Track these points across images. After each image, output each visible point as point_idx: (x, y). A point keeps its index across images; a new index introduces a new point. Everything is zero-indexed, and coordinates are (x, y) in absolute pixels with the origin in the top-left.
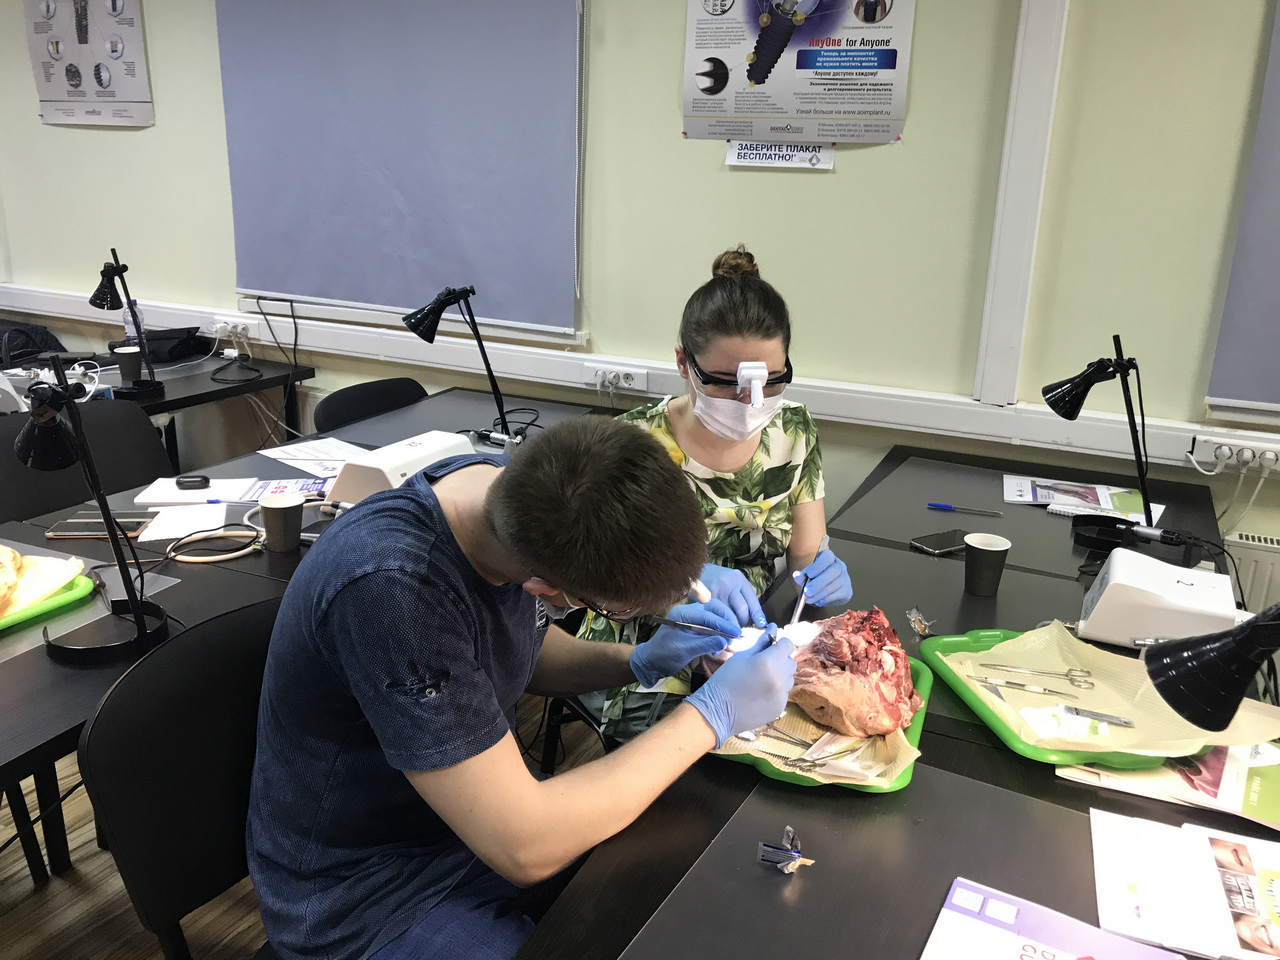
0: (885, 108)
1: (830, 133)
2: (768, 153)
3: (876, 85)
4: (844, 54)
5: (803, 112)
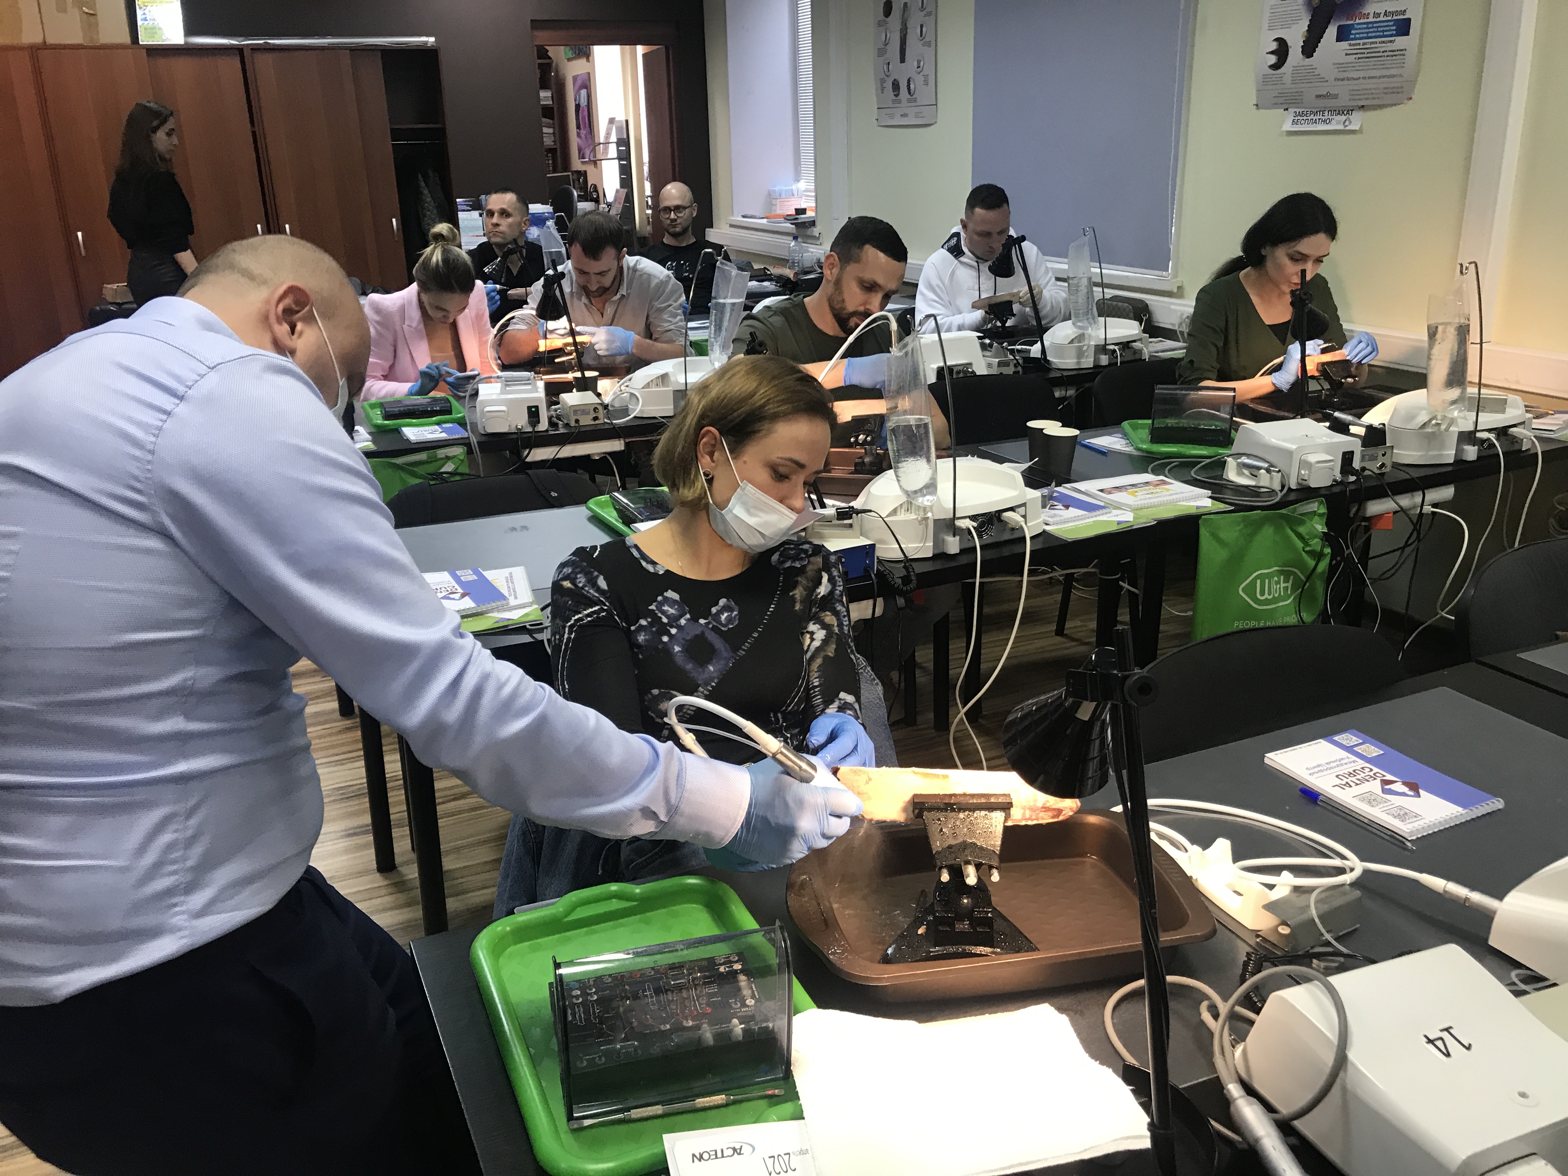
0: (1399, 72)
1: (1359, 97)
2: (1314, 118)
3: (1393, 51)
4: (1370, 26)
5: (1339, 80)
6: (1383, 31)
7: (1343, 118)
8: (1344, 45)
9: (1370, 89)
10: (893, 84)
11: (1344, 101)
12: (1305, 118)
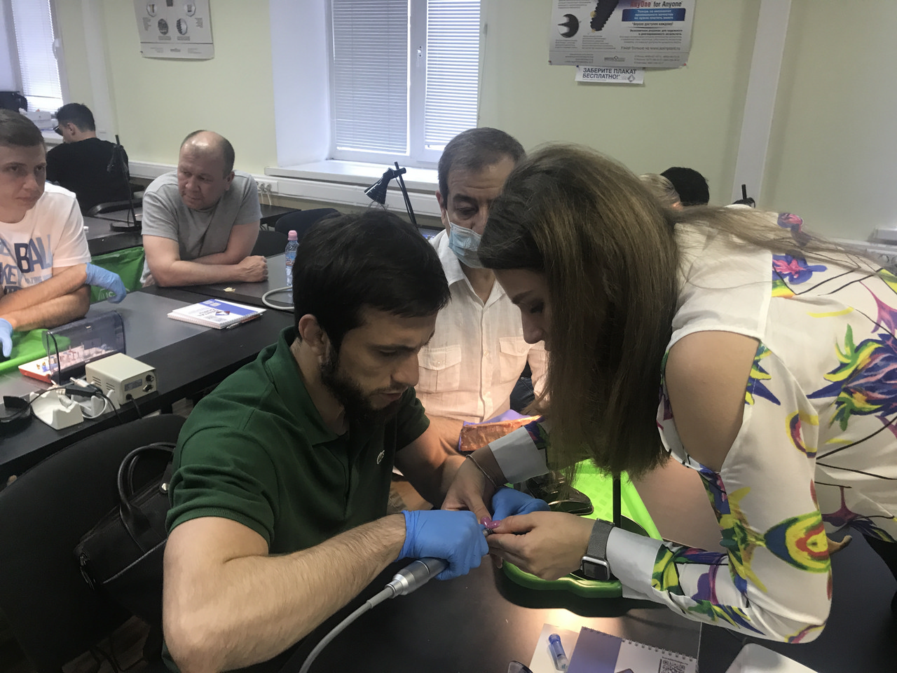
0: (677, 45)
1: (641, 61)
2: (602, 74)
3: (672, 31)
4: (652, 12)
5: (625, 48)
6: (662, 16)
7: (628, 75)
8: (630, 24)
9: (653, 57)
10: (159, 23)
11: (630, 63)
12: (594, 73)
